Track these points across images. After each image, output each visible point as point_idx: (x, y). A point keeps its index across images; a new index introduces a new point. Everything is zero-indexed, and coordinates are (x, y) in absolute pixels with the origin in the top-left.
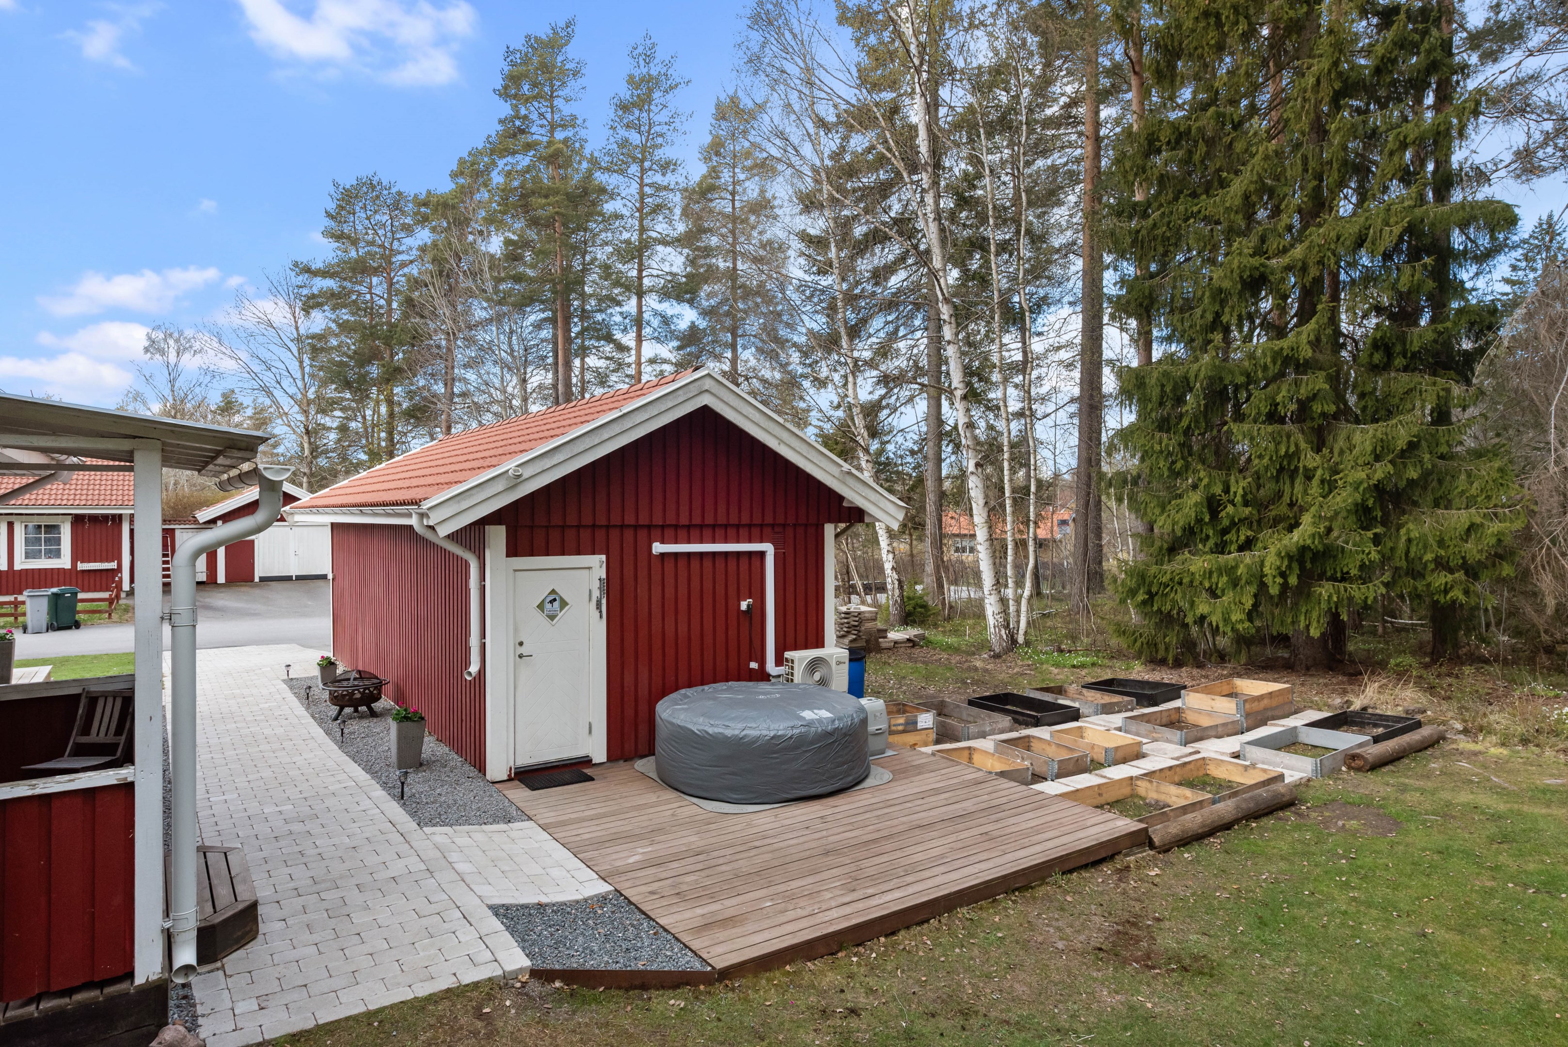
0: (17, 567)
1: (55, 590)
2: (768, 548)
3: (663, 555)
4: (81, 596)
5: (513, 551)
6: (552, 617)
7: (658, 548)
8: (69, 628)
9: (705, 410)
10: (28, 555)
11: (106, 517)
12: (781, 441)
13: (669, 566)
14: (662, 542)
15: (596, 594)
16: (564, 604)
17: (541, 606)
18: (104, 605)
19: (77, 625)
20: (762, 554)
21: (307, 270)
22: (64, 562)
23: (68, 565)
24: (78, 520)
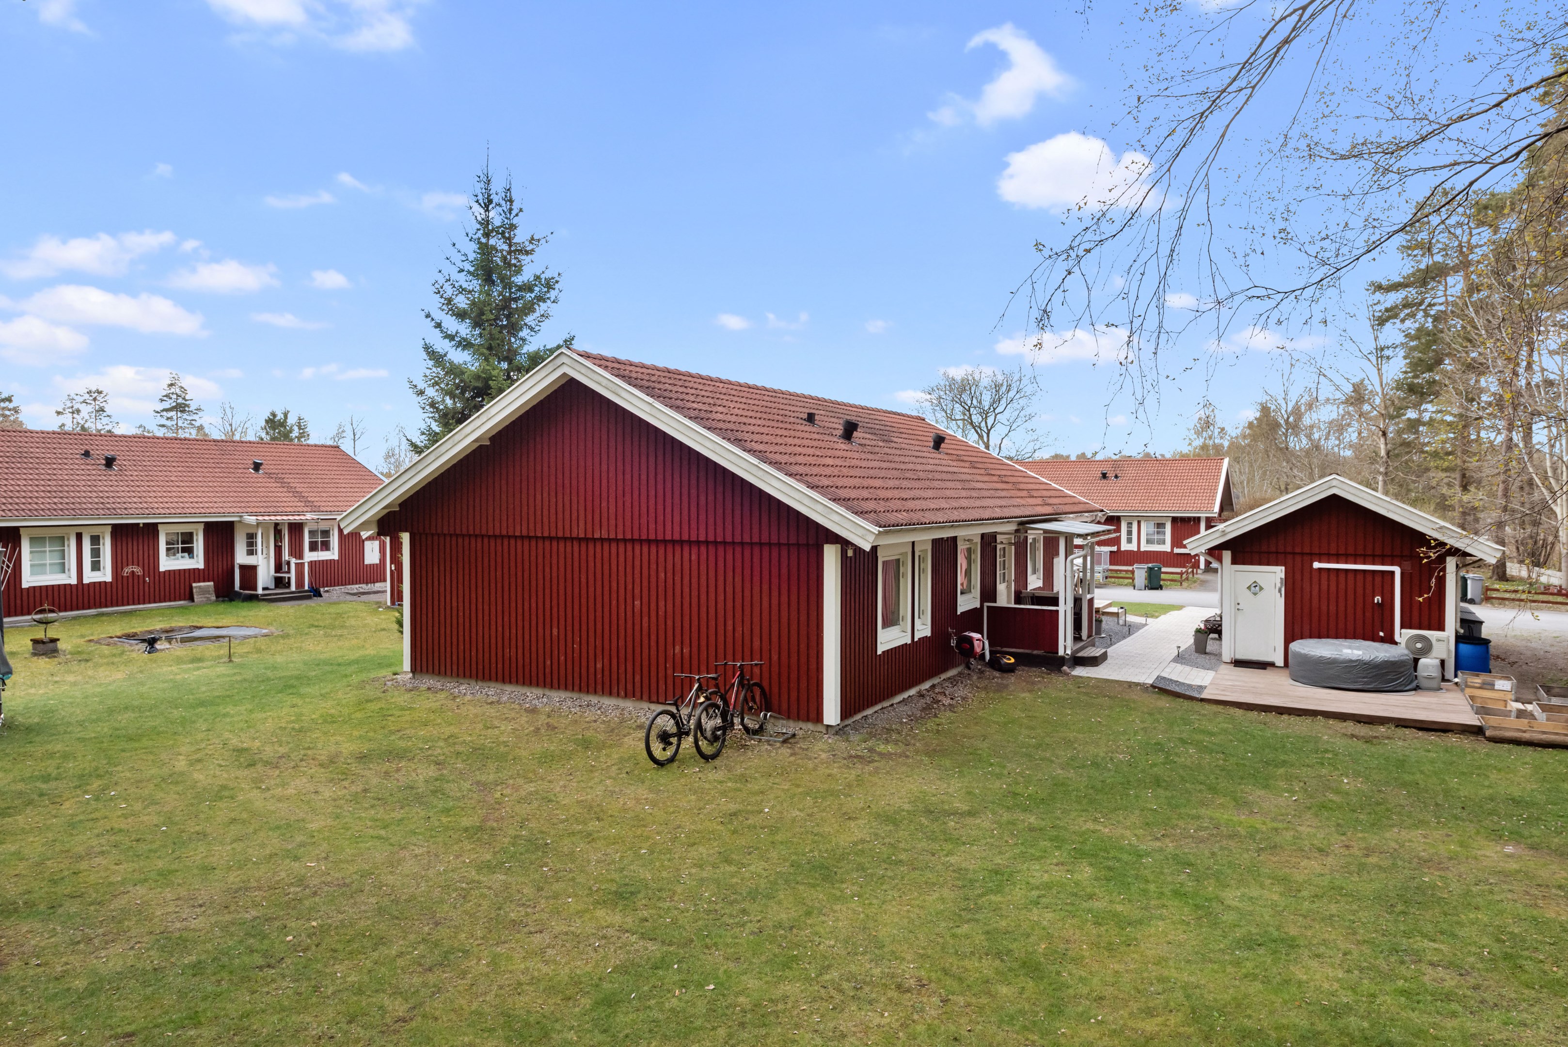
0: (1142, 549)
1: (1150, 565)
2: (1397, 570)
3: (1320, 569)
4: (1164, 570)
5: (1234, 562)
6: (1255, 594)
7: (1316, 565)
8: (1156, 589)
9: (1334, 496)
10: (1149, 541)
11: (1189, 519)
12: (1389, 510)
13: (1324, 576)
14: (1320, 562)
15: (1278, 585)
16: (1261, 589)
17: (1249, 588)
18: (1178, 577)
19: (1160, 587)
20: (1393, 573)
21: (1379, 288)
22: (1167, 548)
23: (1169, 550)
24: (1174, 520)
